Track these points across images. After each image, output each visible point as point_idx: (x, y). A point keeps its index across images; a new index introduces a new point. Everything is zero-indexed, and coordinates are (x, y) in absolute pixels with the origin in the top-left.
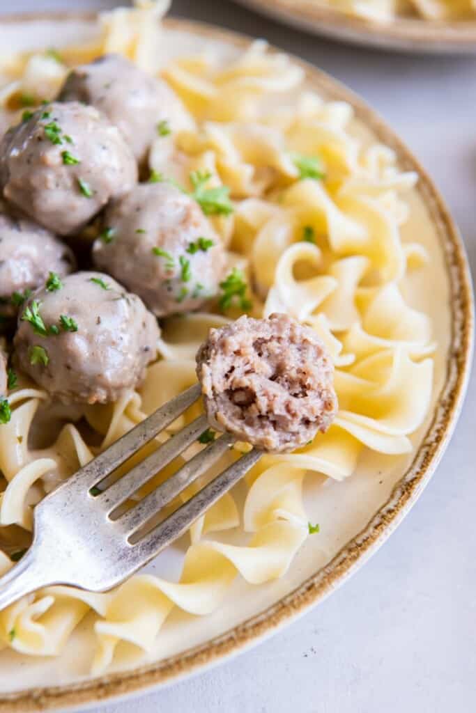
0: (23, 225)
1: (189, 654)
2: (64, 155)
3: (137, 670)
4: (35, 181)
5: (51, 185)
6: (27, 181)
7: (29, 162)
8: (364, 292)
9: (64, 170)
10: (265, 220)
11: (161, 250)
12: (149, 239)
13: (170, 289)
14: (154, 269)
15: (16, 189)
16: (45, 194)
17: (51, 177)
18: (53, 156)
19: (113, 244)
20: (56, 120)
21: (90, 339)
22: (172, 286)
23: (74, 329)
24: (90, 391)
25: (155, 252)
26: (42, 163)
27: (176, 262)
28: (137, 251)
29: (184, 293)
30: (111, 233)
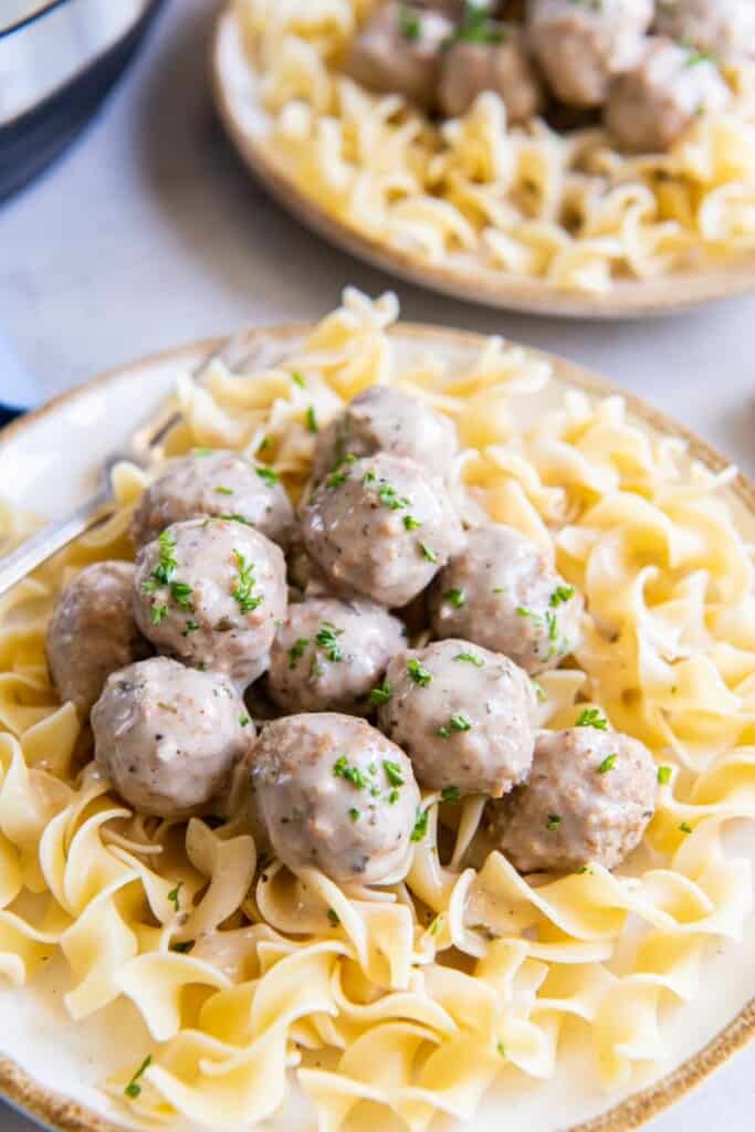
0: (356, 604)
1: (707, 1054)
2: (407, 522)
3: (660, 1084)
4: (376, 555)
5: (395, 556)
6: (367, 557)
7: (365, 533)
8: (714, 607)
9: (407, 537)
10: (589, 549)
11: (526, 609)
12: (511, 600)
13: (536, 651)
14: (521, 631)
15: (349, 566)
16: (387, 567)
17: (394, 546)
18: (394, 522)
19: (466, 608)
20: (382, 480)
21: (485, 731)
22: (539, 646)
23: (467, 728)
24: (493, 785)
25: (520, 612)
26: (383, 531)
27: (543, 621)
28: (498, 614)
29: (552, 651)
30: (462, 598)
